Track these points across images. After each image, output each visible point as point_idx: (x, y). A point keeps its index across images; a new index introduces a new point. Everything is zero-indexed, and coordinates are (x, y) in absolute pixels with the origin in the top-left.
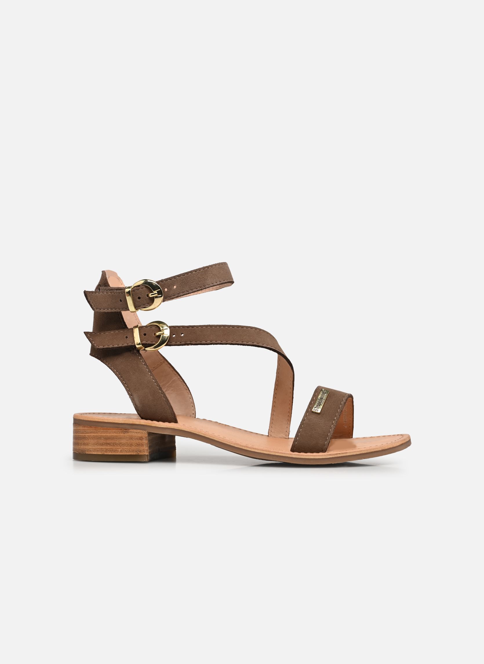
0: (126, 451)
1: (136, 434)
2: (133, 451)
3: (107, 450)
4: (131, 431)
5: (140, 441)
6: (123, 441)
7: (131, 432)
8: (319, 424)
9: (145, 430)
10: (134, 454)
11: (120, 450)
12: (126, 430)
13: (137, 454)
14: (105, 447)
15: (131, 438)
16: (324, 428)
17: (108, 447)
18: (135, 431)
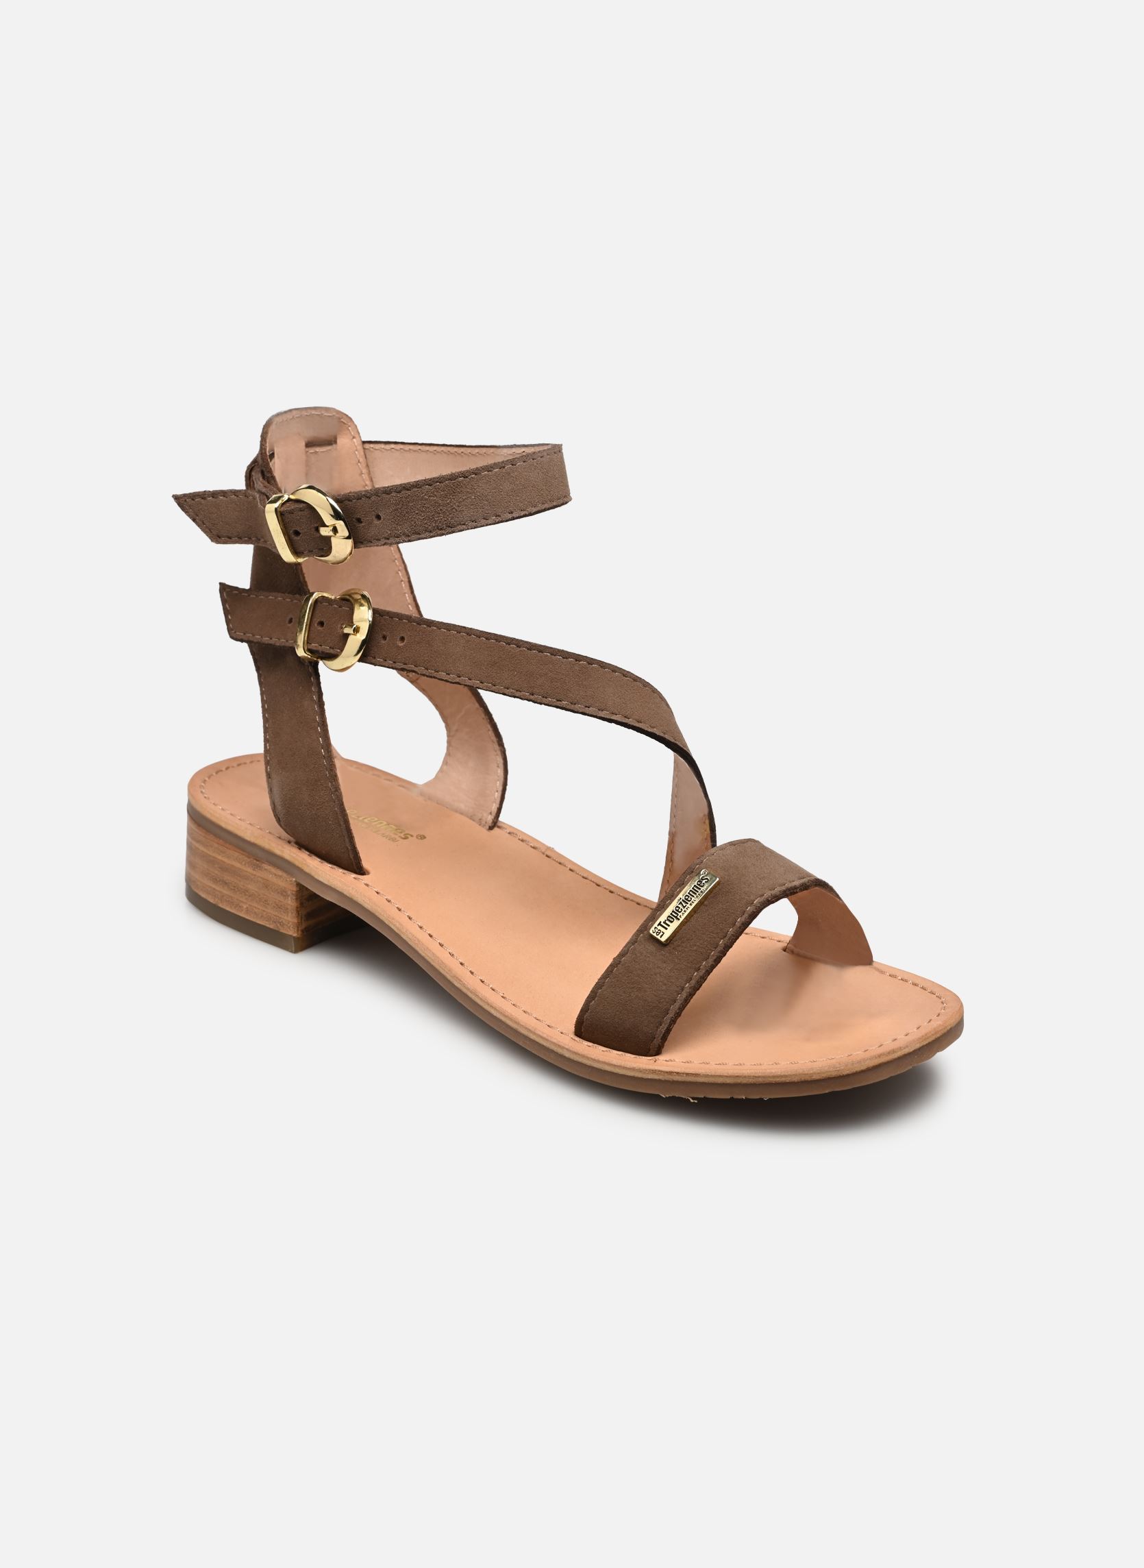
0: (255, 913)
1: (274, 880)
2: (269, 919)
3: (223, 896)
4: (266, 866)
5: (282, 899)
6: (252, 887)
7: (266, 869)
8: (655, 974)
9: (291, 874)
10: (271, 927)
11: (245, 907)
12: (258, 861)
13: (277, 929)
14: (221, 890)
15: (266, 885)
16: (664, 987)
17: (226, 891)
18: (273, 870)
